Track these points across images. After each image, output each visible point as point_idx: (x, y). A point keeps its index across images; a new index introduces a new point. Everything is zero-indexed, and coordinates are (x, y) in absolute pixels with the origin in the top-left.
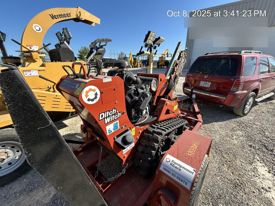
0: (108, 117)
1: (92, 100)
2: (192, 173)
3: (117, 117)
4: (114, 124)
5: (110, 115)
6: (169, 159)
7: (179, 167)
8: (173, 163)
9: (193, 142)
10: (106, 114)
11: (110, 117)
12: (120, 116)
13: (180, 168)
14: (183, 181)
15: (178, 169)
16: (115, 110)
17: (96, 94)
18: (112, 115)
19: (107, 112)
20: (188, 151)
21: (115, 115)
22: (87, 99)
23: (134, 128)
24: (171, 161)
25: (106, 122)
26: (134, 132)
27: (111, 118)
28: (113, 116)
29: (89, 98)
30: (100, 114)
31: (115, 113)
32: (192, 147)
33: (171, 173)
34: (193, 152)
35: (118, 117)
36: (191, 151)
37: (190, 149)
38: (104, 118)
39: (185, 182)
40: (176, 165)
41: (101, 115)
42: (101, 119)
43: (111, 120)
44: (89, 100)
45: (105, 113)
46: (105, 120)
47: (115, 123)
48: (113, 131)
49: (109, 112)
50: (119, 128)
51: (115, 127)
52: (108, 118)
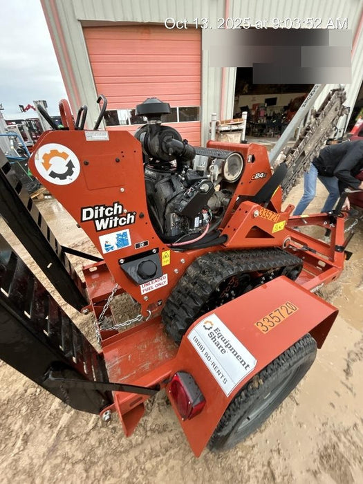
0: (102, 218)
1: (63, 177)
2: (245, 365)
3: (125, 223)
4: (118, 235)
5: (107, 214)
6: (212, 325)
7: (223, 345)
8: (216, 335)
9: (285, 305)
10: (97, 211)
11: (108, 219)
12: (132, 221)
13: (224, 348)
14: (221, 375)
15: (221, 349)
16: (120, 207)
17: (70, 165)
18: (113, 216)
19: (99, 208)
20: (261, 321)
21: (120, 218)
22: (49, 171)
23: (168, 252)
24: (214, 328)
25: (99, 228)
26: (169, 259)
27: (111, 221)
28: (116, 219)
29: (52, 171)
30: (82, 209)
31: (120, 212)
32: (277, 314)
33: (204, 352)
34: (272, 325)
35: (128, 223)
36: (269, 321)
37: (268, 317)
38: (94, 219)
39: (223, 378)
40: (219, 340)
41: (85, 211)
42: (85, 218)
43: (111, 226)
44: (53, 175)
45: (94, 210)
46: (95, 223)
47: (121, 232)
48: (116, 248)
49: (106, 207)
50: (130, 244)
51: (121, 240)
52: (102, 220)
